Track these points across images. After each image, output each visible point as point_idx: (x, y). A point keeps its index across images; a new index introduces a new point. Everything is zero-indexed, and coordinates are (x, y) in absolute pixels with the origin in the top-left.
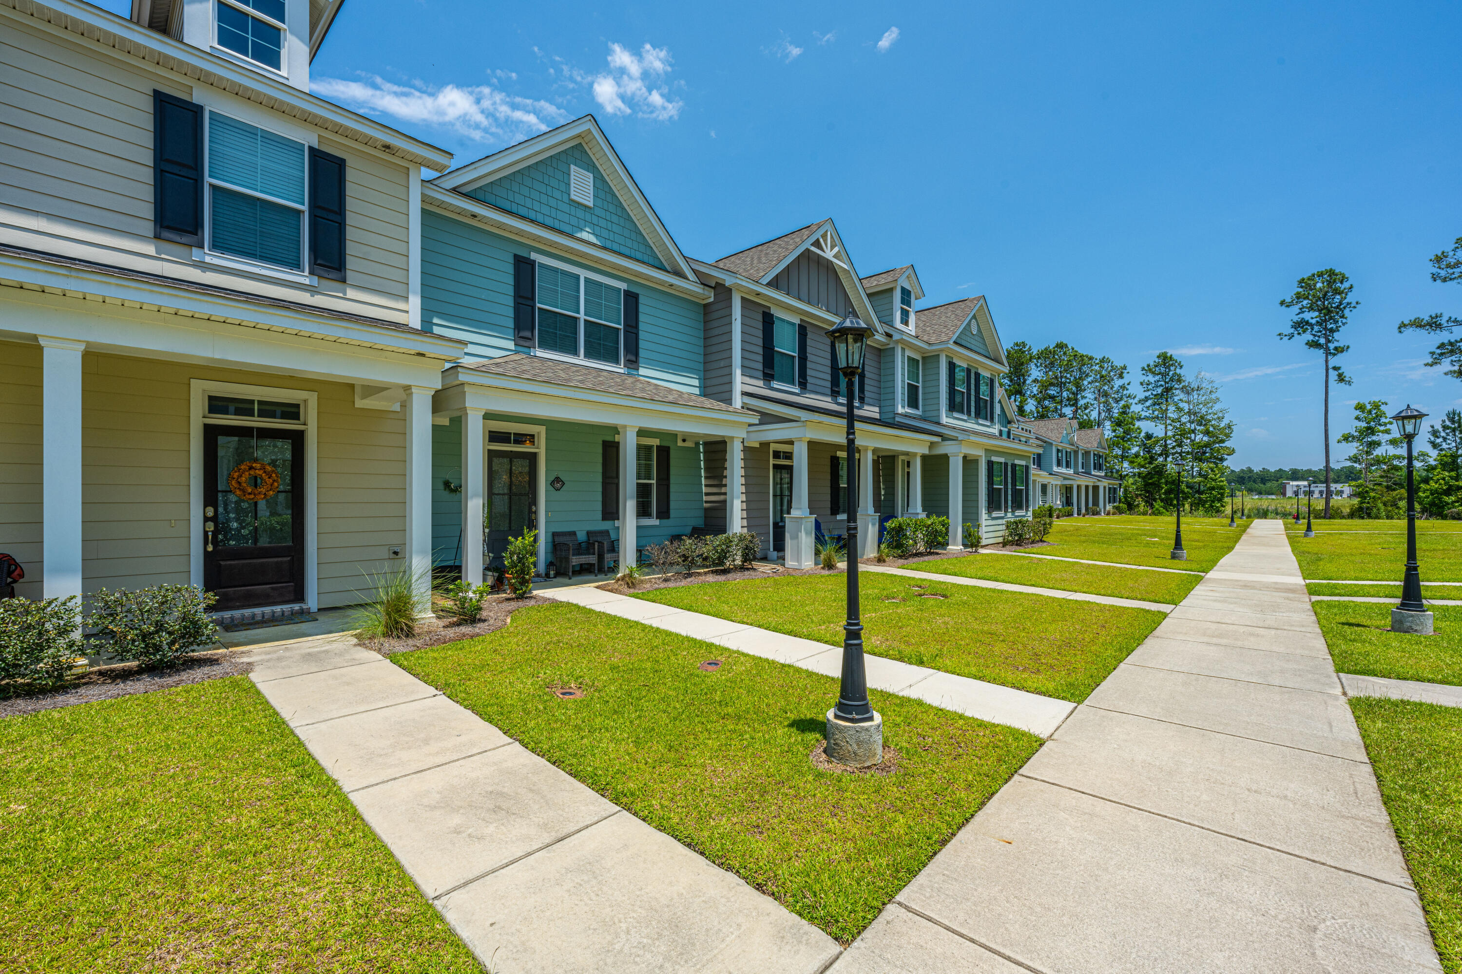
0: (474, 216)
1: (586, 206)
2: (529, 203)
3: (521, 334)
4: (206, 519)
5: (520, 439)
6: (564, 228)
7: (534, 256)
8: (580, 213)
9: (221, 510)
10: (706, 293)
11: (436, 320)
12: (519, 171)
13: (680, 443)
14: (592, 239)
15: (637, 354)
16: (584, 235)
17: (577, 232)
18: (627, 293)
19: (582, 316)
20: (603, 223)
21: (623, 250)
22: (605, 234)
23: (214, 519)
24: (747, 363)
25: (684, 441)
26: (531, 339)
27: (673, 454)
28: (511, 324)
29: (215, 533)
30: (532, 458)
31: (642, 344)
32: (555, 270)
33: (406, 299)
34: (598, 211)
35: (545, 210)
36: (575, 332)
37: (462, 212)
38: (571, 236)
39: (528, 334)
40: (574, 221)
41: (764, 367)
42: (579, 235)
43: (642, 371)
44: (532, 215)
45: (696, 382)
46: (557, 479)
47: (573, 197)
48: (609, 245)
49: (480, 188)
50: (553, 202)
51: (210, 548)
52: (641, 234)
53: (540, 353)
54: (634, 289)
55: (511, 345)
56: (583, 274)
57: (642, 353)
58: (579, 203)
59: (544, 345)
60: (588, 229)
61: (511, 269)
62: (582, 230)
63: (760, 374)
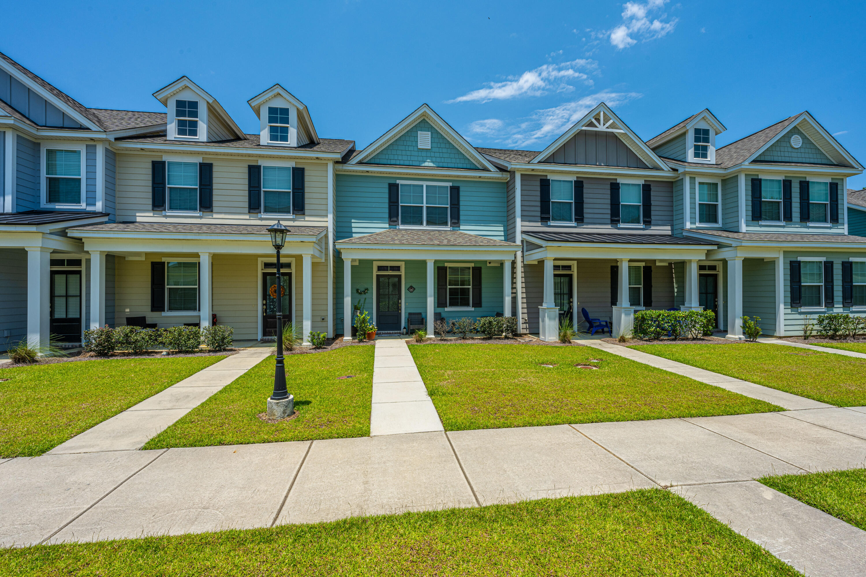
0: (368, 172)
1: (427, 149)
2: (396, 157)
3: (392, 220)
4: (263, 305)
5: (393, 268)
6: (415, 163)
7: (398, 182)
8: (424, 154)
9: (268, 301)
10: (504, 176)
11: (353, 221)
12: (391, 144)
13: (488, 265)
14: (431, 164)
15: (458, 219)
16: (426, 164)
17: (422, 164)
18: (452, 188)
19: (425, 205)
20: (437, 155)
21: (450, 165)
22: (438, 160)
23: (266, 305)
24: (525, 213)
25: (490, 263)
26: (397, 221)
27: (483, 271)
28: (387, 215)
29: (266, 310)
30: (399, 277)
31: (461, 213)
32: (410, 185)
33: (327, 216)
34: (434, 150)
35: (405, 158)
36: (422, 214)
37: (363, 172)
38: (418, 167)
39: (395, 219)
40: (420, 159)
41: (541, 214)
42: (423, 165)
43: (462, 227)
44: (398, 163)
45: (502, 229)
46: (411, 287)
47: (419, 147)
48: (441, 165)
49: (373, 158)
50: (408, 153)
51: (265, 314)
52: (461, 153)
53: (401, 227)
54: (456, 185)
55: (387, 226)
56: (425, 184)
57: (462, 218)
58: (423, 149)
59: (403, 223)
60: (428, 161)
61: (387, 191)
62: (425, 162)
63: (539, 219)
